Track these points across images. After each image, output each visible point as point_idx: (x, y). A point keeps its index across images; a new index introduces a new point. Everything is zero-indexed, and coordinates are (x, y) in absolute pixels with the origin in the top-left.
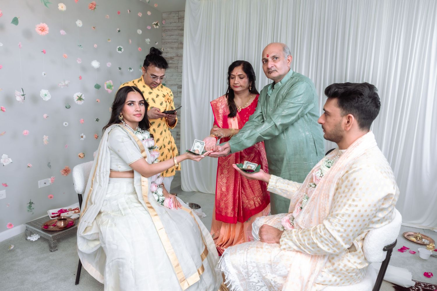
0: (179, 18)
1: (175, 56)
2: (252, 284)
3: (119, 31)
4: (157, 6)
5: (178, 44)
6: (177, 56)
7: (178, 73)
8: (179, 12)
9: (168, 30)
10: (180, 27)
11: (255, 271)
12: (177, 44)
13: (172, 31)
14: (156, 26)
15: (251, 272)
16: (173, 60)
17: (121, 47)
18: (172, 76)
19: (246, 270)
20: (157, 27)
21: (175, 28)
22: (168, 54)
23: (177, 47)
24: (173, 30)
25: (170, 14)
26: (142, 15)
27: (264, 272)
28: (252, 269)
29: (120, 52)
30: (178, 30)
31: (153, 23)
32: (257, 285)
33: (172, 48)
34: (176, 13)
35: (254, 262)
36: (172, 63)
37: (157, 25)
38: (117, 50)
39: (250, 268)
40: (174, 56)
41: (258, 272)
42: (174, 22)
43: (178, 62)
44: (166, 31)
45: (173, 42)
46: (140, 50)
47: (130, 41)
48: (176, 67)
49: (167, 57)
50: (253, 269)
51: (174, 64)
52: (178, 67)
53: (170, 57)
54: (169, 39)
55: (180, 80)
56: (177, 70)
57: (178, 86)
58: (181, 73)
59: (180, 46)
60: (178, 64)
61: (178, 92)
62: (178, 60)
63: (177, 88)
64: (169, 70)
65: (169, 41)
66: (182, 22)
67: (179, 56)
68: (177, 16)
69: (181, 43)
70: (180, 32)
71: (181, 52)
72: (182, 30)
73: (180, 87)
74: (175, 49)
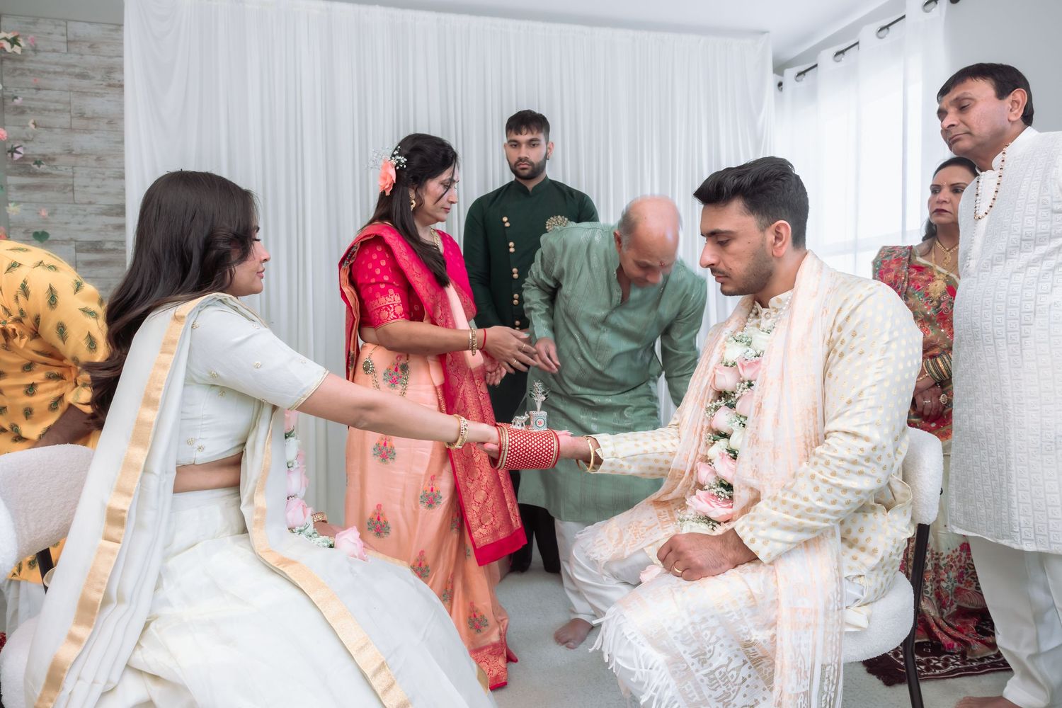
0: (68, 42)
1: (61, 154)
2: (720, 673)
5: (72, 117)
6: (70, 152)
7: (76, 206)
8: (70, 24)
9: (29, 70)
10: (75, 66)
11: (718, 639)
12: (67, 116)
13: (46, 75)
14: (13, 47)
15: (710, 644)
16: (55, 164)
19: (695, 646)
20: (17, 51)
21: (58, 70)
22: (29, 145)
23: (67, 125)
24: (49, 73)
25: (34, 23)
27: (745, 631)
28: (709, 636)
30: (69, 74)
32: (728, 670)
33: (46, 128)
34: (60, 25)
35: (712, 617)
37: (14, 43)
39: (706, 635)
40: (54, 154)
41: (724, 637)
42: (50, 48)
43: (74, 173)
44: (18, 72)
45: (50, 111)
48: (66, 186)
49: (29, 153)
50: (712, 634)
51: (60, 176)
52: (73, 186)
53: (39, 155)
54: (32, 99)
55: (83, 227)
56: (71, 194)
57: (77, 243)
58: (85, 206)
59: (77, 123)
60: (73, 177)
61: (80, 265)
62: (73, 167)
63: (74, 250)
64: (37, 196)
65: (32, 106)
66: (82, 55)
67: (76, 155)
68: (63, 35)
69: (82, 116)
70: (76, 82)
71: (82, 141)
72: (83, 76)
73: (85, 248)
74: (60, 130)
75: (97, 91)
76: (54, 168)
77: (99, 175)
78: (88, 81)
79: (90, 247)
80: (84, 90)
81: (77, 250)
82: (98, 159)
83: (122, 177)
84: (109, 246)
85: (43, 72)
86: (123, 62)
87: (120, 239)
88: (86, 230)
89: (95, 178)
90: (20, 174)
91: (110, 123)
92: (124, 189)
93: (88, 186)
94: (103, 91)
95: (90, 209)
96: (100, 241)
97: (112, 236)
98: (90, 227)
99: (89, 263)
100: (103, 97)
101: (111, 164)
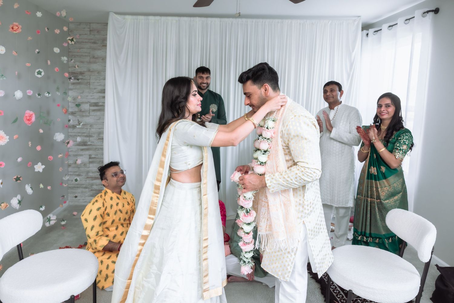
0: (90, 31)
1: (86, 71)
3: (38, 53)
4: (73, 20)
6: (89, 71)
7: (90, 90)
8: (91, 24)
10: (92, 39)
12: (89, 58)
14: (71, 42)
16: (84, 75)
17: (41, 70)
18: (82, 93)
20: (73, 43)
21: (87, 41)
23: (89, 61)
25: (80, 25)
26: (59, 32)
29: (39, 76)
30: (90, 42)
31: (68, 39)
33: (82, 62)
34: (88, 25)
36: (81, 79)
37: (72, 40)
38: (36, 74)
40: (84, 71)
42: (85, 33)
43: (90, 78)
45: (83, 56)
46: (57, 70)
47: (49, 62)
48: (87, 83)
51: (85, 79)
52: (90, 83)
53: (79, 72)
54: (78, 52)
55: (93, 97)
56: (89, 86)
57: (90, 103)
58: (93, 90)
59: (92, 60)
60: (90, 80)
61: (91, 111)
62: (90, 76)
63: (89, 106)
64: (78, 86)
65: (78, 55)
66: (95, 35)
67: (92, 72)
68: (89, 28)
69: (94, 57)
70: (93, 45)
71: (94, 67)
72: (95, 43)
73: (93, 105)
74: (86, 63)
75: (99, 48)
76: (84, 77)
77: (98, 79)
78: (96, 45)
80: (95, 48)
81: (90, 106)
82: (98, 73)
83: (105, 79)
84: (100, 104)
85: (82, 42)
86: (107, 37)
87: (104, 102)
88: (93, 98)
91: (103, 59)
92: (105, 83)
93: (95, 83)
94: (100, 48)
95: (95, 91)
96: (98, 102)
97: (102, 100)
98: (94, 97)
99: (94, 110)
100: (101, 50)
101: (101, 74)
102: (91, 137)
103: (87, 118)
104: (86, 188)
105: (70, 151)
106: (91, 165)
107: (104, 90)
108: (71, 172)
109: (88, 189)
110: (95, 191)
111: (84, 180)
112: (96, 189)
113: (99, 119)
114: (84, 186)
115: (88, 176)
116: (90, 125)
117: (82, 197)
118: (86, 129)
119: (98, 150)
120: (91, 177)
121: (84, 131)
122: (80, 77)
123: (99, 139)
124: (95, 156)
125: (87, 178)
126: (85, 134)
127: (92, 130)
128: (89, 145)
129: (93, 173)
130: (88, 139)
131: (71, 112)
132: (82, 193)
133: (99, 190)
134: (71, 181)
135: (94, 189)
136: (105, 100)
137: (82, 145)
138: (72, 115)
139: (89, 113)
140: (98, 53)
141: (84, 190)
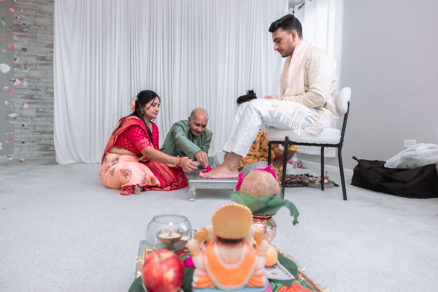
1: (32, 25)
5: (36, 12)
6: (36, 25)
12: (35, 12)
16: (30, 28)
23: (35, 15)
45: (29, 9)
48: (34, 36)
51: (32, 33)
52: (36, 36)
54: (23, 5)
55: (39, 51)
56: (36, 39)
57: (37, 57)
58: (40, 44)
59: (38, 14)
60: (36, 33)
61: (37, 64)
62: (36, 30)
63: (36, 59)
64: (23, 39)
67: (38, 26)
69: (40, 12)
71: (40, 21)
73: (39, 59)
74: (32, 16)
75: (46, 3)
76: (30, 30)
77: (45, 33)
79: (41, 58)
82: (45, 27)
83: (53, 34)
84: (48, 58)
87: (52, 56)
89: (44, 34)
90: (18, 31)
91: (50, 15)
92: (53, 38)
93: (41, 37)
95: (42, 45)
96: (45, 57)
97: (50, 55)
98: (42, 51)
99: (41, 64)
100: (47, 5)
101: (49, 29)
102: (39, 91)
103: (34, 72)
104: (33, 142)
105: (15, 104)
106: (38, 119)
107: (53, 45)
108: (16, 125)
109: (36, 143)
110: (43, 145)
111: (31, 134)
112: (44, 143)
113: (47, 74)
114: (31, 140)
115: (36, 130)
116: (37, 79)
117: (30, 151)
118: (33, 82)
119: (46, 104)
120: (39, 131)
121: (31, 85)
122: (26, 30)
123: (47, 93)
124: (43, 111)
125: (35, 132)
126: (32, 88)
127: (40, 84)
128: (36, 99)
129: (41, 127)
130: (35, 92)
131: (16, 64)
132: (29, 147)
133: (48, 144)
134: (17, 135)
135: (42, 143)
136: (53, 55)
137: (29, 99)
138: (17, 67)
139: (36, 67)
140: (45, 8)
141: (31, 144)
